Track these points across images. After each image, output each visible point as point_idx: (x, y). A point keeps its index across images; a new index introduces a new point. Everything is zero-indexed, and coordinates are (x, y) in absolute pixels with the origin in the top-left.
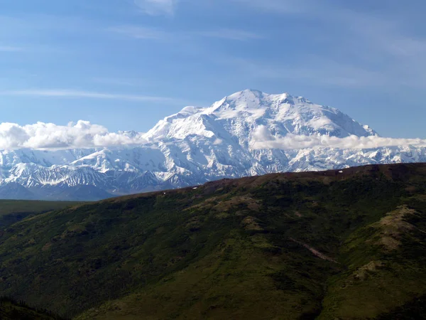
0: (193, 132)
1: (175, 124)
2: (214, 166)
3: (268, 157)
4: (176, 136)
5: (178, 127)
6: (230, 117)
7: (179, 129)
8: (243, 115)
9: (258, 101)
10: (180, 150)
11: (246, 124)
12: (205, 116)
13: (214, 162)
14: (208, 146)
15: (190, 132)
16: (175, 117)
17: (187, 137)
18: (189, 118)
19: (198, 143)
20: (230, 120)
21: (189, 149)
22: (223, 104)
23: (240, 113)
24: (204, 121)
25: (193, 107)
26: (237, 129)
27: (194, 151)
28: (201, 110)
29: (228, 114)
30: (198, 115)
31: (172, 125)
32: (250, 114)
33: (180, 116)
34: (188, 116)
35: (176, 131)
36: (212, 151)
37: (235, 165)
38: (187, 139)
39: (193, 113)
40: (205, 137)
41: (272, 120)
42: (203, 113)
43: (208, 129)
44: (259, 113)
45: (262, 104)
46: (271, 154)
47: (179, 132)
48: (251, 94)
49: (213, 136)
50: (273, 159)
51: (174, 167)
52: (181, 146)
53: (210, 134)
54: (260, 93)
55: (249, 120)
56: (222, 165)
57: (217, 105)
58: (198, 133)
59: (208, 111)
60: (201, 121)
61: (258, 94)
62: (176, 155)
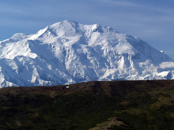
0: (21, 54)
1: (7, 47)
2: (37, 81)
3: (81, 75)
4: (7, 57)
5: (9, 50)
6: (52, 42)
7: (10, 51)
8: (62, 41)
9: (74, 30)
10: (10, 68)
11: (64, 48)
12: (31, 41)
13: (37, 78)
14: (32, 66)
15: (19, 54)
16: (7, 42)
17: (16, 58)
18: (18, 42)
19: (24, 63)
20: (50, 45)
21: (17, 67)
22: (46, 32)
23: (59, 40)
24: (30, 46)
25: (22, 34)
26: (57, 51)
27: (21, 68)
28: (28, 36)
29: (50, 40)
30: (25, 40)
31: (5, 48)
32: (67, 40)
33: (12, 41)
34: (17, 41)
35: (8, 53)
36: (35, 69)
37: (54, 81)
39: (22, 39)
40: (30, 58)
41: (86, 46)
42: (30, 39)
43: (32, 51)
44: (75, 39)
45: (77, 31)
46: (84, 72)
47: (10, 54)
48: (69, 24)
49: (37, 57)
50: (85, 77)
51: (5, 82)
52: (10, 65)
53: (34, 56)
54: (77, 23)
55: (66, 44)
56: (43, 81)
57: (41, 32)
58: (25, 55)
59: (33, 37)
60: (28, 46)
61: (74, 24)
62: (6, 72)
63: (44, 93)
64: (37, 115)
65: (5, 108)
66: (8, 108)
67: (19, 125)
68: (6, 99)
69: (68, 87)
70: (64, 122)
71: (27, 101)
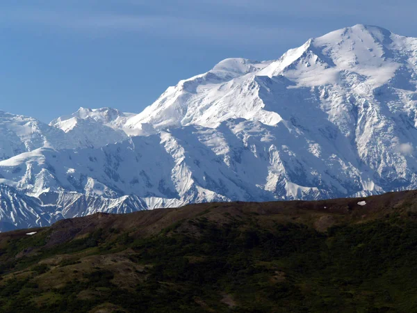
0: (238, 115)
1: (200, 96)
2: (280, 188)
3: (398, 170)
4: (202, 121)
5: (205, 102)
6: (320, 83)
7: (207, 107)
8: (348, 79)
9: (380, 51)
10: (208, 151)
11: (353, 100)
12: (267, 78)
13: (280, 179)
14: (268, 145)
15: (232, 114)
16: (200, 81)
17: (223, 124)
18: (231, 82)
19: (246, 137)
20: (317, 90)
21: (227, 150)
22: (304, 55)
23: (340, 77)
24: (262, 94)
25: (240, 60)
26: (335, 107)
27: (238, 153)
28: (257, 66)
29: (315, 77)
30: (250, 78)
31: (196, 98)
32: (362, 78)
33: (212, 79)
34: (228, 78)
35: (202, 111)
36: (276, 155)
37: (326, 188)
38: (224, 128)
39: (240, 73)
40: (263, 126)
41: (410, 93)
42: (262, 73)
43: (269, 107)
44: (381, 75)
45: (389, 54)
46: (405, 164)
47: (207, 114)
48: (366, 35)
49: (280, 124)
50: (409, 176)
51: (193, 188)
52: (209, 143)
53: (274, 119)
54: (387, 33)
55: (359, 89)
56: (297, 187)
57: (291, 56)
58: (248, 116)
59: (272, 69)
60: (256, 91)
61: (380, 35)
62: (198, 163)
63: (300, 220)
64: (279, 277)
65: (193, 259)
66: (201, 258)
67: (232, 304)
68: (198, 234)
69: (363, 203)
70: (351, 296)
71: (254, 240)
